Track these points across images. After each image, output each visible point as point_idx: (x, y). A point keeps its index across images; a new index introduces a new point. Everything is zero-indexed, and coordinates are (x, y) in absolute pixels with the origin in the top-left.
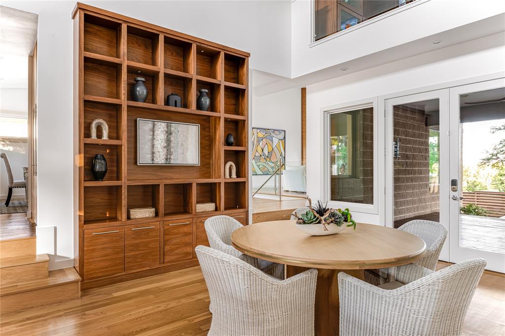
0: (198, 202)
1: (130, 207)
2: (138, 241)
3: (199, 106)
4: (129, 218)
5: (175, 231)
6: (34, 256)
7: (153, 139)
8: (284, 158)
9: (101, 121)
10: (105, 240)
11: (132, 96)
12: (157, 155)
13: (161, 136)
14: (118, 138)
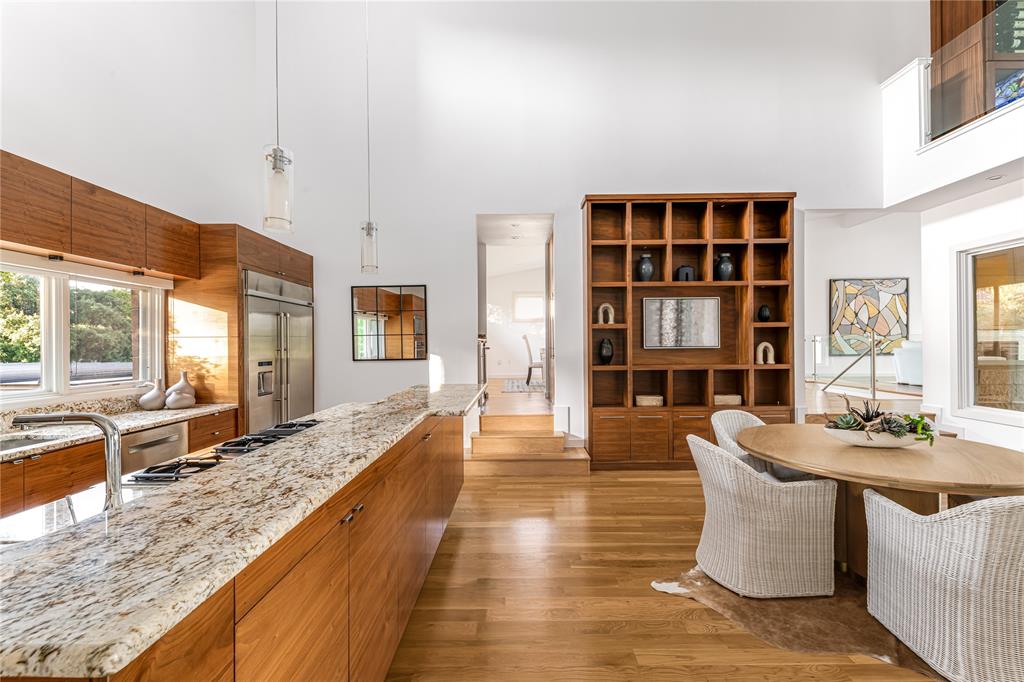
0: (715, 394)
1: (636, 394)
2: (644, 430)
3: (717, 276)
4: (635, 404)
5: (687, 424)
6: (552, 432)
7: (661, 319)
8: (907, 326)
9: (607, 305)
10: (612, 425)
11: (638, 276)
12: (665, 337)
13: (669, 315)
14: (624, 321)
